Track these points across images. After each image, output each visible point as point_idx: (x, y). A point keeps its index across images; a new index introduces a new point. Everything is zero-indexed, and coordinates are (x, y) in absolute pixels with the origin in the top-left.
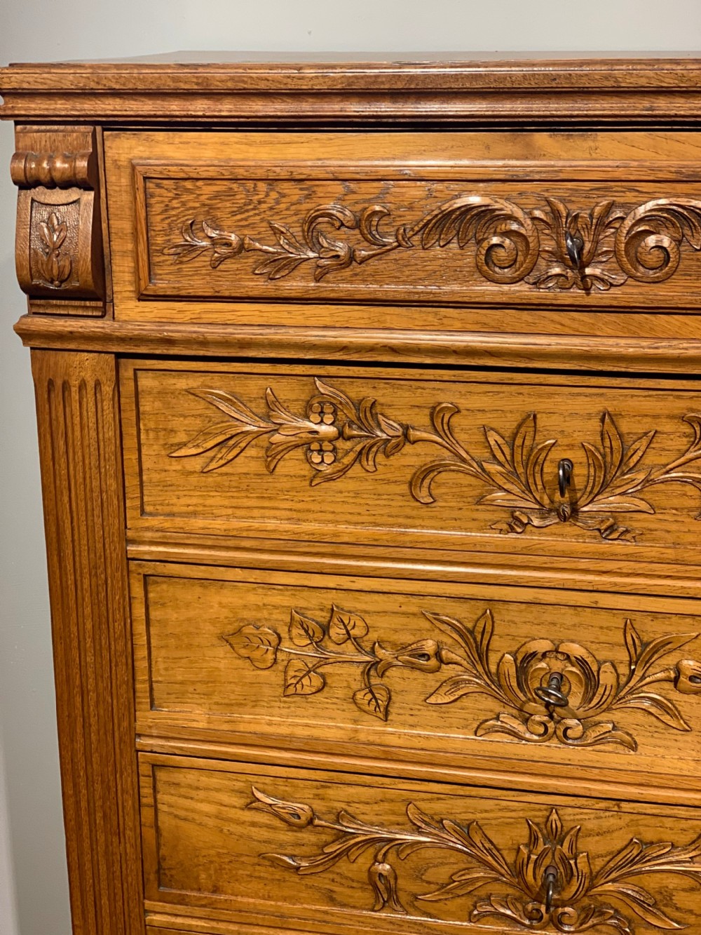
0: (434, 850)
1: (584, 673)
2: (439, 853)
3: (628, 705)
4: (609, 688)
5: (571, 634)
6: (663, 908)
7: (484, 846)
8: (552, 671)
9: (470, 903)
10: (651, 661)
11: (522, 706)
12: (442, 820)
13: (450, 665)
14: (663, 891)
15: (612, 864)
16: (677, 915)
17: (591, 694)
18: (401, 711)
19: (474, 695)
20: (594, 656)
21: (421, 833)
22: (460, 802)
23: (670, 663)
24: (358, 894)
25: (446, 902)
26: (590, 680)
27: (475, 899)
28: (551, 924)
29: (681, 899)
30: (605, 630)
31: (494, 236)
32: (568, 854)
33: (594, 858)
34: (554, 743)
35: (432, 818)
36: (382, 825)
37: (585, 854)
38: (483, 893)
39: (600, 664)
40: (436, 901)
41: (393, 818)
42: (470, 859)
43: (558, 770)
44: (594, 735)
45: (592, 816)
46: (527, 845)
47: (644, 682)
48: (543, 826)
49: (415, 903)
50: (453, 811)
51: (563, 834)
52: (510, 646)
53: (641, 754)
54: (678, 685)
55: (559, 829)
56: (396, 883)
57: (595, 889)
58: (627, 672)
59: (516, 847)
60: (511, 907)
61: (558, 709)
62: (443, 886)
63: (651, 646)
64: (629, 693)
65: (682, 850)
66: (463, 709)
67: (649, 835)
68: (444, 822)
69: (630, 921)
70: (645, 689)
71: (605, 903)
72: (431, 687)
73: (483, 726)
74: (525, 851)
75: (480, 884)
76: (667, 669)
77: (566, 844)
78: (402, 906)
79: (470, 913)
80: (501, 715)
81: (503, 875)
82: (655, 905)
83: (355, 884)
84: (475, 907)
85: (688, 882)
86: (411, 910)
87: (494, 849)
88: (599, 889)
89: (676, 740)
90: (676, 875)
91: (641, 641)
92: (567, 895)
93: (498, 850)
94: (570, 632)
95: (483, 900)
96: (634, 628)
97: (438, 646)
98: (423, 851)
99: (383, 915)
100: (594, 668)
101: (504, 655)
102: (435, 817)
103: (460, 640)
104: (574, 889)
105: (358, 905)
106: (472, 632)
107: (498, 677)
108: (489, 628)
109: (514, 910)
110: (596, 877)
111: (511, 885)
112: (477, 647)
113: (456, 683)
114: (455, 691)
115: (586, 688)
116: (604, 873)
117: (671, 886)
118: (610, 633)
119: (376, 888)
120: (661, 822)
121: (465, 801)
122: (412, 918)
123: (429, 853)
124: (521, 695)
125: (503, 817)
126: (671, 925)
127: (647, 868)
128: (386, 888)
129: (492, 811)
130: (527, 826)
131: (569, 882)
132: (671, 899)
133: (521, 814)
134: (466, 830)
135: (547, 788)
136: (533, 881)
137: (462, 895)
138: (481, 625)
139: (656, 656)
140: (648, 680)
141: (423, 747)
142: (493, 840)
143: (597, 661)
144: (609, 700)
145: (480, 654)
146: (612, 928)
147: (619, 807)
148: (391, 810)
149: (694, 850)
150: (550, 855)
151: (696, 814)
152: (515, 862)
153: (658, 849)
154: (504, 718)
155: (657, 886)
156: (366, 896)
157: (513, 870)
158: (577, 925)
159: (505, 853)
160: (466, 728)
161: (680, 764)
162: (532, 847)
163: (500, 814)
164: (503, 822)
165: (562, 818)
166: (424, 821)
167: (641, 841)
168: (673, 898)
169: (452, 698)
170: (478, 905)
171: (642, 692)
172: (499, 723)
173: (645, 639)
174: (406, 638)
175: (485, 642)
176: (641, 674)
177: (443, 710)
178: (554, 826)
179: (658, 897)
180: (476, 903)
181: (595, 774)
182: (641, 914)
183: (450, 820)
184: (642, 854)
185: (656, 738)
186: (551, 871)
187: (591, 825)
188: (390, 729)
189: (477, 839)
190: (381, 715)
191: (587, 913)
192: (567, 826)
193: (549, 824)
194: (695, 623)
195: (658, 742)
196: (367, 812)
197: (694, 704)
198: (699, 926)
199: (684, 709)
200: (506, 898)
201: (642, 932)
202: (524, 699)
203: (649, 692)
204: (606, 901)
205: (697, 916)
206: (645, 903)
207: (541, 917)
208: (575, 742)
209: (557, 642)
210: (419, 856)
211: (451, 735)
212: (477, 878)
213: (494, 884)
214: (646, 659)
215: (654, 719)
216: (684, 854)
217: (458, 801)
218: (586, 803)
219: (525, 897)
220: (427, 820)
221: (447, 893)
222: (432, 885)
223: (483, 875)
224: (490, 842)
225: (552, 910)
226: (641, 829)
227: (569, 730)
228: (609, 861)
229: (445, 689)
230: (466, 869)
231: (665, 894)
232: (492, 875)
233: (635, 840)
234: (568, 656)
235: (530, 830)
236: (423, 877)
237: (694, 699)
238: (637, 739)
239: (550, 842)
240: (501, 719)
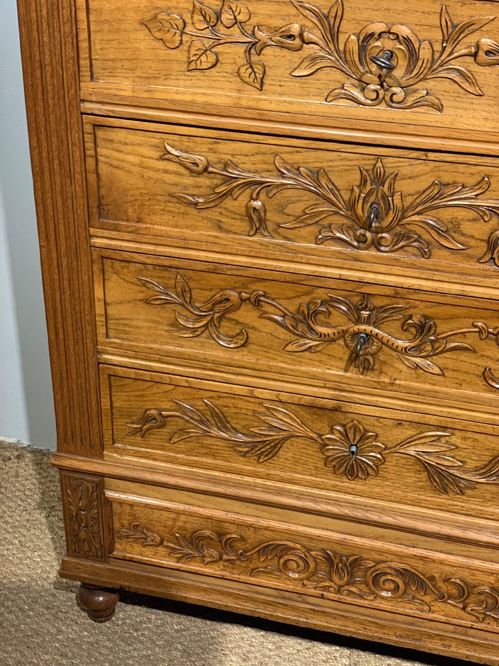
0: (293, 190)
1: (409, 50)
2: (296, 192)
3: (439, 75)
4: (426, 61)
5: (401, 17)
6: (453, 234)
7: (328, 187)
8: (385, 49)
9: (317, 230)
10: (458, 40)
11: (361, 76)
12: (299, 167)
13: (310, 45)
14: (453, 221)
15: (418, 201)
16: (462, 239)
17: (413, 67)
18: (273, 83)
19: (328, 68)
20: (416, 36)
21: (283, 178)
22: (313, 154)
23: (472, 41)
24: (238, 223)
25: (300, 229)
26: (413, 55)
27: (320, 227)
28: (373, 246)
29: (467, 228)
30: (426, 15)
32: (387, 193)
33: (406, 196)
34: (383, 106)
35: (293, 166)
36: (256, 172)
37: (400, 193)
38: (326, 222)
39: (420, 42)
40: (293, 229)
41: (264, 167)
42: (318, 197)
43: (384, 127)
44: (412, 99)
45: (407, 164)
46: (359, 187)
47: (452, 57)
48: (371, 172)
49: (278, 230)
50: (308, 161)
51: (385, 178)
52: (355, 29)
53: (445, 115)
54: (477, 58)
55: (382, 174)
56: (265, 215)
57: (405, 220)
58: (440, 49)
59: (351, 188)
60: (345, 232)
61: (387, 79)
62: (298, 217)
63: (460, 26)
64: (441, 66)
65: (470, 190)
66: (318, 80)
67: (447, 178)
68: (300, 169)
69: (428, 244)
70: (452, 62)
71: (411, 231)
72: (295, 62)
73: (332, 94)
74: (357, 190)
75: (324, 216)
76: (470, 46)
77: (386, 185)
78: (269, 233)
79: (317, 238)
80: (345, 85)
81: (340, 209)
82: (447, 231)
83: (236, 216)
84: (320, 234)
85: (472, 214)
86: (275, 235)
87: (335, 190)
88: (409, 219)
89: (472, 103)
90: (464, 209)
91: (452, 24)
92: (385, 223)
93: (338, 190)
94: (400, 16)
95: (325, 228)
96: (448, 13)
97: (302, 29)
98: (284, 191)
99: (255, 238)
100: (416, 46)
101: (350, 36)
102: (295, 165)
103: (318, 24)
104: (390, 219)
105: (238, 231)
106: (327, 17)
107: (345, 54)
108: (340, 13)
109: (347, 235)
110: (406, 211)
111: (347, 217)
112: (330, 29)
113: (314, 59)
114: (313, 66)
115: (409, 62)
116: (412, 207)
117: (460, 217)
118: (430, 17)
119: (251, 219)
120: (456, 168)
121: (316, 153)
122: (276, 241)
123: (289, 193)
124: (361, 68)
125: (343, 165)
126: (457, 246)
127: (444, 203)
128: (258, 219)
129: (335, 160)
130: (359, 172)
131: (387, 214)
132: (459, 227)
133: (356, 163)
134: (316, 175)
135: (375, 141)
136: (362, 213)
137: (312, 224)
138: (334, 10)
139: (462, 36)
140: (455, 55)
141: (288, 110)
142: (335, 183)
143: (419, 40)
144: (425, 71)
145: (333, 34)
146: (415, 249)
147: (426, 156)
148: (263, 160)
149: (478, 189)
150: (375, 194)
151: (484, 161)
152: (350, 199)
153: (452, 188)
154: (347, 87)
155: (449, 217)
156: (244, 226)
157: (348, 205)
158: (391, 246)
159: (342, 193)
160: (319, 96)
161: (474, 122)
162: (362, 188)
163: (340, 163)
164: (342, 169)
165: (384, 165)
166: (286, 169)
167: (440, 183)
168: (460, 226)
169: (310, 72)
170: (322, 231)
171: (450, 65)
172: (343, 91)
173: (455, 22)
174: (278, 23)
175: (337, 25)
176: (450, 50)
177: (303, 81)
178: (379, 171)
179: (450, 226)
181: (411, 129)
182: (436, 238)
183: (305, 168)
184: (441, 192)
185: (457, 101)
186: (375, 205)
187: (404, 171)
188: (264, 97)
189: (323, 182)
190: (258, 86)
191: (400, 237)
192: (388, 171)
193: (375, 170)
194: (494, 8)
195: (458, 104)
196: (246, 162)
197: (487, 75)
198: (477, 247)
199: (480, 79)
200: (342, 226)
201: (437, 252)
202: (363, 71)
203: (455, 64)
204: (412, 229)
205: (477, 239)
206: (440, 230)
207: (366, 240)
208: (398, 106)
209: (389, 25)
210: (282, 195)
211: (309, 101)
212: (323, 211)
213: (335, 216)
214: (455, 38)
215: (458, 86)
216: (471, 193)
217: (311, 153)
218: (403, 153)
219: (356, 226)
220: (288, 167)
221: (301, 222)
222: (290, 217)
223: (326, 209)
224: (333, 184)
225: (374, 235)
226: (442, 173)
227: (394, 96)
228: (417, 198)
229: (305, 64)
230: (316, 204)
231: (455, 223)
232: (333, 209)
233: (436, 182)
234: (398, 36)
235: (361, 175)
236: (285, 211)
237: (487, 70)
238: (443, 102)
239: (376, 184)
240: (345, 88)
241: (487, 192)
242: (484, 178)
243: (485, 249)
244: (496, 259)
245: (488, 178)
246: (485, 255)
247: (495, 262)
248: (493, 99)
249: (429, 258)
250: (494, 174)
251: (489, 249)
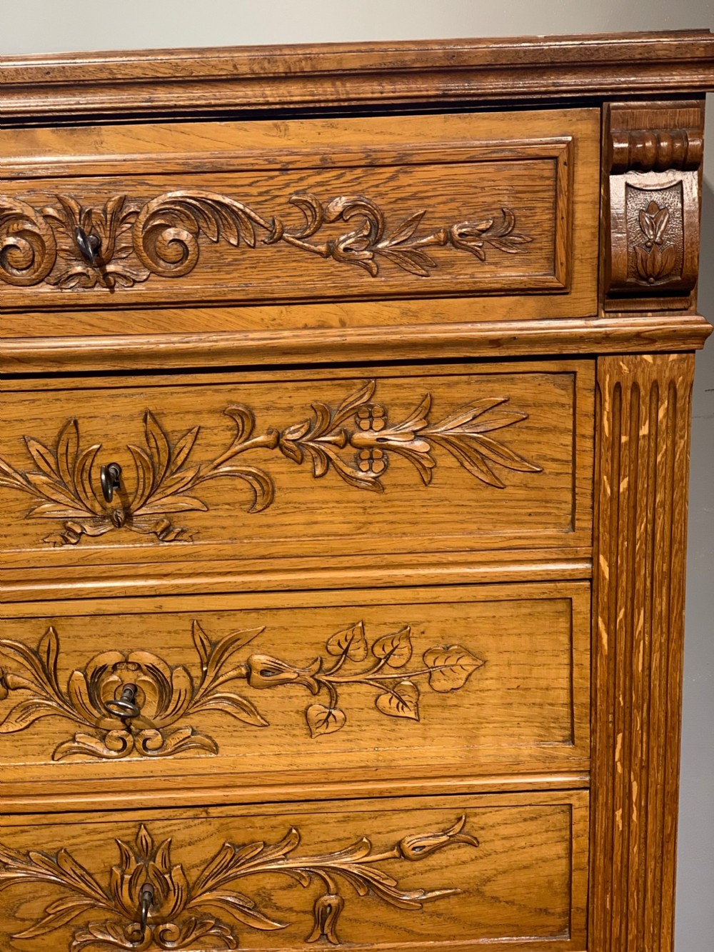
0: (25, 884)
1: (157, 681)
2: (29, 887)
3: (205, 708)
4: (183, 693)
5: (140, 642)
6: (264, 910)
7: (75, 873)
8: (125, 683)
9: (69, 934)
10: (222, 660)
11: (97, 722)
12: (29, 852)
13: (19, 691)
14: (261, 892)
15: (206, 873)
16: (279, 915)
17: (167, 701)
19: (49, 718)
20: (165, 663)
21: (8, 870)
22: (46, 832)
23: (241, 660)
25: (43, 937)
26: (164, 687)
27: (73, 929)
28: (154, 943)
29: (283, 898)
30: (173, 634)
31: (8, 236)
32: (162, 869)
33: (188, 869)
34: (135, 757)
35: (19, 852)
37: (179, 867)
38: (80, 922)
39: (172, 669)
40: (32, 938)
42: (62, 889)
43: (141, 783)
44: (173, 742)
45: (182, 826)
46: (119, 866)
47: (217, 682)
48: (133, 844)
49: (11, 943)
50: (39, 842)
51: (155, 849)
52: (79, 662)
53: (223, 756)
54: (251, 680)
55: (150, 845)
57: (194, 901)
58: (199, 674)
59: (108, 869)
60: (111, 931)
61: (135, 721)
62: (38, 921)
63: (220, 645)
64: (205, 695)
65: (275, 848)
66: (37, 734)
67: (240, 837)
68: (31, 854)
69: (232, 928)
70: (219, 688)
71: (205, 914)
73: (59, 750)
74: (117, 872)
75: (77, 913)
76: (238, 666)
77: (159, 859)
79: (70, 945)
80: (77, 736)
81: (98, 900)
82: (255, 907)
84: (74, 938)
85: (285, 880)
86: (6, 950)
87: (86, 875)
88: (198, 900)
89: (256, 737)
90: (272, 874)
91: (210, 641)
92: (166, 910)
93: (90, 875)
94: (139, 640)
95: (81, 929)
96: (201, 629)
97: (3, 672)
98: (13, 887)
100: (167, 674)
101: (73, 672)
102: (22, 851)
103: (25, 663)
104: (172, 904)
106: (36, 653)
107: (70, 697)
108: (54, 646)
109: (114, 935)
110: (193, 887)
111: (109, 910)
112: (43, 667)
113: (26, 708)
114: (27, 717)
115: (161, 697)
116: (202, 881)
117: (268, 887)
118: (179, 637)
120: (250, 822)
121: (50, 829)
123: (20, 889)
124: (95, 712)
125: (92, 841)
126: (272, 926)
127: (242, 872)
129: (79, 836)
130: (116, 846)
131: (166, 897)
132: (270, 899)
133: (110, 835)
134: (55, 859)
135: (131, 804)
136: (130, 901)
137: (60, 927)
138: (45, 643)
139: (226, 655)
140: (221, 679)
142: (84, 865)
143: (169, 667)
144: (185, 705)
145: (48, 674)
146: (215, 938)
147: (207, 813)
149: (286, 846)
150: (144, 873)
151: (284, 809)
152: (110, 885)
153: (251, 850)
154: (80, 738)
155: (255, 888)
157: (109, 893)
158: (180, 940)
159: (97, 877)
160: (42, 754)
161: (262, 760)
162: (124, 867)
163: (87, 838)
164: (92, 846)
165: (150, 832)
166: (10, 857)
167: (233, 845)
168: (272, 898)
169: (24, 725)
170: (77, 935)
171: (218, 692)
172: (76, 744)
173: (214, 639)
175: (52, 661)
176: (213, 674)
177: (16, 738)
178: (144, 842)
179: (258, 899)
180: (74, 933)
182: (242, 919)
183: (38, 852)
184: (236, 857)
185: (235, 737)
186: (147, 888)
187: (181, 836)
189: (67, 867)
191: (190, 926)
192: (158, 840)
193: (139, 841)
194: (261, 617)
195: (238, 741)
197: (269, 699)
198: (300, 922)
199: (261, 706)
200: (105, 923)
201: (246, 937)
202: (98, 715)
203: (223, 691)
204: (205, 911)
205: (297, 912)
206: (245, 907)
207: (143, 938)
208: (155, 753)
209: (126, 653)
210: (9, 894)
211: (28, 763)
212: (73, 907)
213: (91, 910)
214: (217, 659)
215: (232, 718)
216: (277, 852)
217: (43, 830)
218: (174, 814)
219: (124, 920)
220: (13, 855)
221: (44, 928)
222: (27, 922)
223: (78, 903)
224: (82, 868)
225: (153, 928)
226: (232, 832)
227: (148, 742)
228: (204, 870)
229: (15, 716)
230: (61, 899)
231: (263, 895)
232: (88, 902)
233: (227, 845)
234: (139, 665)
235: (121, 849)
236: (17, 915)
237: (268, 693)
238: (217, 740)
239: (143, 859)
240: (78, 740)
241: (299, 848)
242: (291, 830)
243: (312, 923)
244: (329, 934)
245: (297, 830)
246: (313, 931)
247: (328, 939)
248: (283, 727)
249: (237, 947)
250: (303, 823)
251: (316, 922)
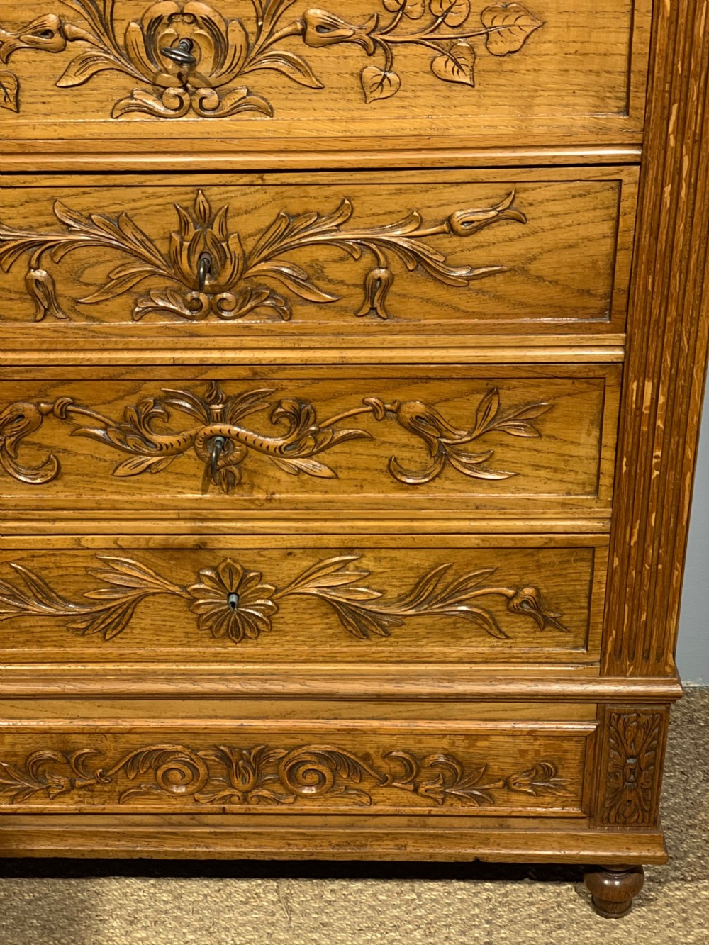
0: (88, 248)
1: (213, 36)
2: (93, 251)
3: (259, 66)
4: (239, 49)
6: (316, 282)
7: (136, 238)
8: (181, 37)
9: (131, 301)
10: (278, 14)
11: (154, 78)
12: (91, 215)
13: (77, 42)
14: (314, 264)
15: (262, 243)
17: (222, 58)
18: (32, 100)
19: (107, 72)
20: (220, 15)
21: (71, 232)
22: (107, 194)
23: (296, 14)
24: (17, 305)
25: (107, 303)
26: (220, 43)
27: (135, 296)
28: (212, 313)
29: (334, 271)
32: (219, 237)
33: (245, 238)
34: (191, 117)
35: (81, 215)
36: (30, 228)
37: (236, 235)
38: (141, 288)
39: (227, 23)
40: (97, 303)
41: (41, 219)
42: (124, 254)
43: (198, 145)
44: (229, 103)
45: (238, 193)
46: (179, 232)
47: (273, 39)
48: (191, 211)
49: (76, 307)
50: (101, 204)
51: (213, 216)
52: (135, 13)
53: (278, 120)
54: (307, 37)
55: (207, 212)
56: (54, 289)
57: (250, 271)
58: (255, 30)
59: (168, 236)
60: (171, 300)
61: (191, 79)
62: (102, 286)
64: (259, 53)
65: (328, 219)
66: (96, 89)
67: (295, 207)
68: (93, 217)
69: (286, 300)
70: (274, 46)
71: (260, 284)
72: (59, 68)
73: (117, 107)
74: (176, 238)
75: (138, 279)
76: (294, 22)
77: (216, 226)
78: (64, 313)
79: (132, 311)
80: (135, 92)
81: (159, 267)
82: (308, 280)
83: (13, 296)
84: (137, 305)
85: (336, 252)
86: (73, 316)
87: (147, 241)
88: (254, 269)
89: (310, 100)
90: (325, 246)
92: (223, 279)
93: (151, 241)
95: (142, 296)
97: (60, 21)
98: (77, 251)
99: (45, 324)
100: (223, 28)
101: (129, 23)
102: (84, 213)
103: (82, 11)
104: (229, 272)
105: (19, 317)
107: (127, 50)
109: (174, 303)
110: (249, 257)
111: (168, 277)
112: (100, 17)
113: (85, 61)
114: (85, 70)
115: (217, 52)
116: (256, 251)
117: (321, 258)
119: (35, 297)
120: (305, 191)
121: (111, 192)
122: (76, 323)
123: (82, 253)
124: (152, 66)
125: (151, 205)
126: (324, 298)
127: (296, 242)
128: (45, 295)
129: (139, 200)
130: (176, 212)
131: (223, 266)
132: (322, 272)
133: (169, 199)
134: (117, 222)
135: (189, 166)
136: (189, 269)
137: (122, 293)
139: (282, 8)
140: (277, 35)
141: (61, 136)
142: (144, 231)
143: (225, 21)
144: (241, 63)
145: (105, 24)
146: (269, 309)
147: (262, 179)
148: (36, 211)
149: (339, 217)
150: (202, 240)
151: (337, 178)
152: (169, 252)
153: (305, 220)
154: (138, 94)
155: (308, 260)
156: (27, 308)
157: (168, 260)
158: (236, 310)
159: (157, 243)
160: (101, 111)
161: (317, 125)
162: (183, 233)
163: (147, 202)
164: (152, 210)
165: (210, 199)
166: (72, 219)
167: (288, 215)
168: (325, 270)
169: (83, 79)
170: (139, 301)
171: (272, 50)
172: (133, 101)
174: (26, 15)
175: (108, 10)
176: (269, 30)
177: (76, 93)
178: (202, 208)
179: (311, 272)
180: (136, 300)
181: (234, 145)
182: (295, 290)
183: (99, 215)
184: (290, 227)
185: (290, 100)
186: (204, 256)
187: (237, 203)
188: (24, 121)
189: (128, 232)
190: (12, 106)
191: (246, 296)
192: (216, 206)
193: (197, 206)
195: (293, 104)
196: (14, 216)
197: (324, 59)
198: (351, 296)
199: (316, 66)
200: (165, 291)
201: (299, 309)
202: (155, 70)
203: (278, 49)
204: (261, 281)
205: (348, 285)
206: (298, 278)
207: (202, 306)
208: (212, 113)
209: (181, 4)
210: (73, 257)
211: (87, 120)
212: (134, 273)
213: (152, 278)
214: (273, 12)
215: (287, 79)
216: (331, 223)
217: (104, 193)
218: (230, 179)
219: (184, 287)
220: (76, 217)
221: (107, 293)
222: (90, 287)
223: (139, 269)
224: (143, 233)
225: (211, 298)
226: (287, 201)
227: (204, 101)
228: (260, 240)
229: (74, 69)
230: (124, 265)
231: (316, 267)
232: (148, 269)
233: (282, 214)
234: (194, 17)
235: (179, 215)
236: (81, 279)
237: (323, 52)
238: (272, 103)
239: (201, 226)
240: (135, 96)
241: (352, 220)
242: (344, 201)
243: (362, 298)
244: (379, 308)
245: (350, 201)
246: (363, 305)
247: (377, 314)
248: (337, 90)
249: (289, 319)
250: (356, 194)
251: (366, 296)
